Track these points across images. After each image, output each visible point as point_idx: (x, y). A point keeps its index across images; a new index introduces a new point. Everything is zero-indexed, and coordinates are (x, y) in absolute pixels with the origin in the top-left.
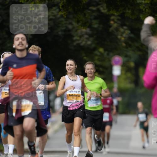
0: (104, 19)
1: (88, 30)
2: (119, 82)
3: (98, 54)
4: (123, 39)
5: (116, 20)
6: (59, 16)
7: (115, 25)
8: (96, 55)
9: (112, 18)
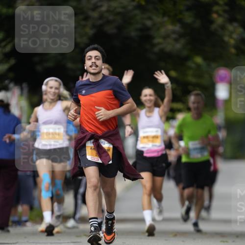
2: (226, 110)
3: (193, 65)
4: (232, 42)
5: (221, 12)
6: (130, 8)
7: (220, 20)
9: (216, 8)
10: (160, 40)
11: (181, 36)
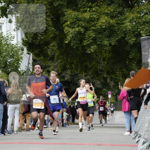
0: (105, 79)
1: (100, 82)
2: (111, 100)
6: (90, 78)
7: (109, 81)
8: (103, 91)
9: (108, 78)
10: (96, 85)
11: (101, 84)
